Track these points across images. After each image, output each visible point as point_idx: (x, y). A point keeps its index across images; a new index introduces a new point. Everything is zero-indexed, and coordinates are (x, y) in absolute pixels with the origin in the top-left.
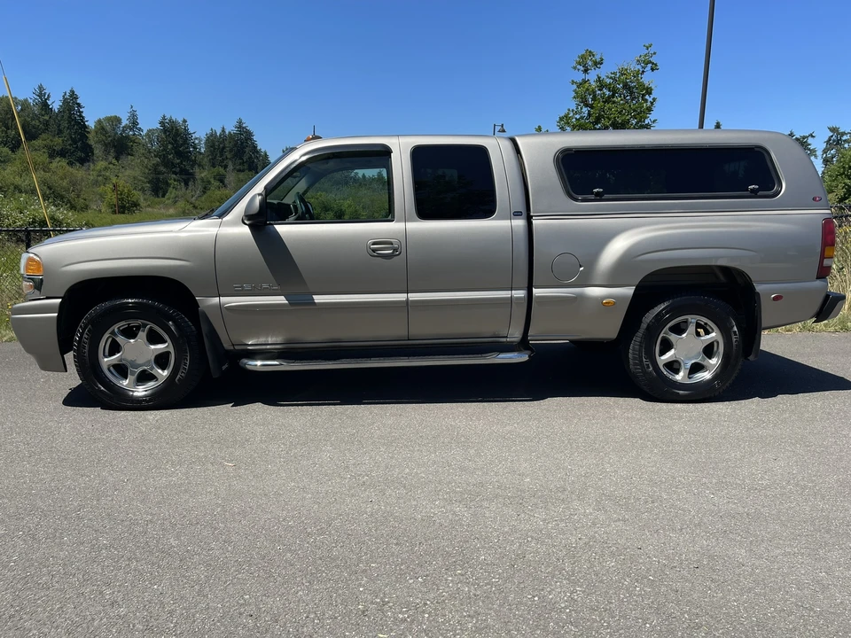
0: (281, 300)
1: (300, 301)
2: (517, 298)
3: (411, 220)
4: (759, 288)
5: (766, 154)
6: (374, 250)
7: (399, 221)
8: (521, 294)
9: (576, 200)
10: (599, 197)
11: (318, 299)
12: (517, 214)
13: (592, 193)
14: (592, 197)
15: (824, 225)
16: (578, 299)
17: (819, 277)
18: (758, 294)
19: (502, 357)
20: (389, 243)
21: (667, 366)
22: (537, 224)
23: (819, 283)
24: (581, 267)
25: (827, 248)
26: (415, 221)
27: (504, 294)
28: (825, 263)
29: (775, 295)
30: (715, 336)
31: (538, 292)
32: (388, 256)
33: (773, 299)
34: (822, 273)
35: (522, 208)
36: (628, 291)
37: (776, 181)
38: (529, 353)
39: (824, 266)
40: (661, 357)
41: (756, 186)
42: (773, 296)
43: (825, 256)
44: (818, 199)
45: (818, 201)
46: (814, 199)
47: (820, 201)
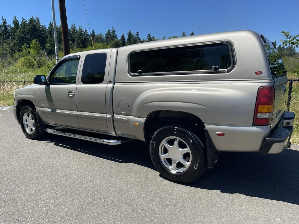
0: (50, 110)
1: (54, 110)
2: (108, 118)
3: (80, 84)
4: (208, 127)
5: (229, 45)
6: (69, 95)
7: (77, 84)
8: (109, 116)
9: (131, 76)
10: (140, 74)
11: (58, 111)
12: (110, 82)
13: (137, 72)
14: (137, 74)
15: (260, 90)
16: (128, 121)
17: (254, 125)
18: (207, 131)
19: (105, 141)
20: (71, 92)
21: (165, 160)
22: (116, 86)
23: (255, 129)
24: (129, 106)
25: (260, 106)
26: (81, 84)
27: (104, 115)
28: (259, 116)
29: (218, 133)
30: (187, 150)
31: (115, 116)
32: (71, 97)
33: (218, 135)
34: (257, 122)
35: (112, 79)
36: (143, 120)
37: (232, 62)
38: (121, 141)
39: (258, 117)
40: (162, 155)
41: (217, 66)
42: (217, 133)
43: (259, 112)
44: (259, 73)
45: (259, 74)
46: (256, 73)
47: (261, 74)
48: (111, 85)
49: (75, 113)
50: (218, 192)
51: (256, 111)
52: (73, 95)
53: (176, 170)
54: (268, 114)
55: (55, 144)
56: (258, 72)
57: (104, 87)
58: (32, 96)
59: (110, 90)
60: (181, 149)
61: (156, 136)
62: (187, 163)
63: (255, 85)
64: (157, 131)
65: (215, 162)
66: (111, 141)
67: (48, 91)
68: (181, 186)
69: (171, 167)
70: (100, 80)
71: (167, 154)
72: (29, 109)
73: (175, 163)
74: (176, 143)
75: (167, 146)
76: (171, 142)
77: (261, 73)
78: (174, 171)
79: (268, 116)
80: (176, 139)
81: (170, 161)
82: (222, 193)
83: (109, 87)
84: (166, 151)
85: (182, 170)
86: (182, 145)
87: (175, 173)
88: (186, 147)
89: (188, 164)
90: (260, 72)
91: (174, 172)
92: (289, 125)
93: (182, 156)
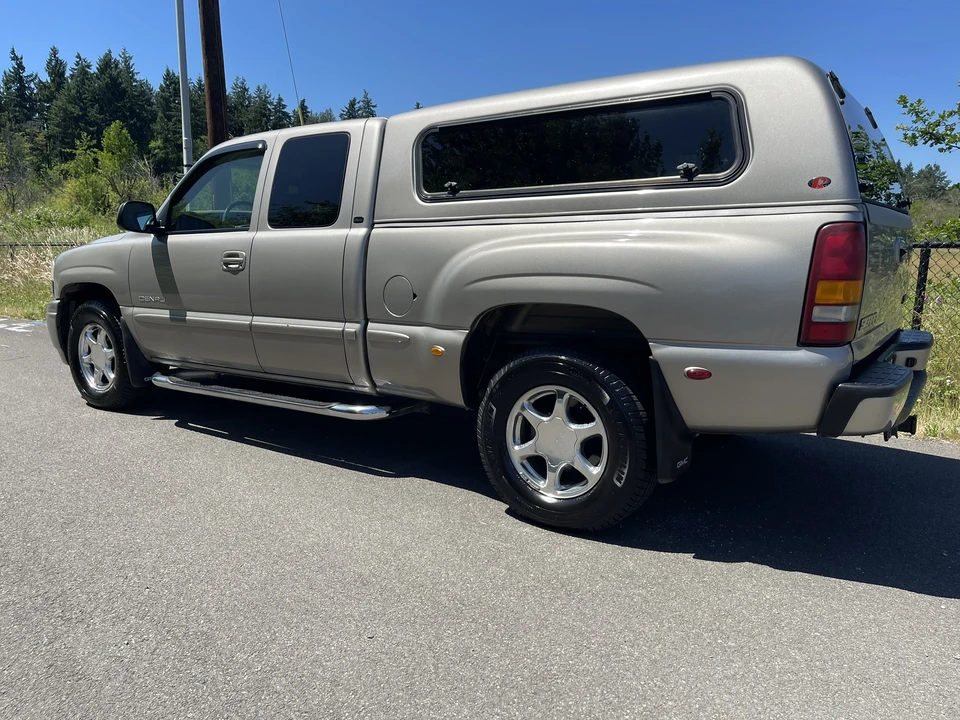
0: (165, 314)
1: (178, 317)
2: (350, 333)
3: (264, 229)
4: (659, 351)
5: (731, 101)
6: (226, 264)
7: (253, 230)
8: (352, 327)
9: (425, 200)
10: (454, 194)
11: (191, 316)
12: (359, 220)
13: (445, 189)
14: (444, 194)
15: (822, 235)
16: (410, 343)
17: (803, 342)
18: (656, 363)
19: (338, 409)
20: (237, 255)
21: (525, 462)
22: (377, 235)
23: (803, 355)
24: (415, 296)
25: (822, 286)
26: (267, 230)
27: (336, 326)
28: (819, 314)
29: (692, 369)
30: (596, 427)
31: (373, 328)
32: (235, 272)
33: (690, 375)
34: (811, 335)
35: (364, 213)
36: (458, 337)
37: (739, 152)
38: (388, 408)
39: (814, 320)
40: (517, 448)
41: (691, 165)
42: (687, 369)
43: (816, 301)
44: (821, 182)
45: (820, 187)
46: (812, 184)
47: (827, 187)
48: (361, 231)
49: (245, 320)
50: (689, 557)
51: (809, 301)
52: (240, 263)
53: (559, 492)
54: (845, 308)
55: (176, 424)
56: (817, 180)
57: (338, 237)
58: (109, 271)
59: (357, 244)
60: (574, 427)
61: (497, 386)
62: (592, 468)
63: (807, 220)
64: (502, 372)
65: (680, 464)
66: (358, 408)
67: (160, 254)
68: (574, 539)
69: (542, 484)
70: (327, 216)
71: (530, 443)
72: (98, 314)
73: (554, 470)
74: (560, 407)
75: (533, 416)
76: (545, 406)
77: (827, 182)
78: (549, 493)
79: (846, 314)
80: (561, 394)
81: (539, 464)
82: (698, 561)
83: (355, 237)
84: (528, 433)
85: (576, 491)
86: (577, 414)
87: (555, 501)
88: (591, 419)
89: (594, 472)
90: (824, 179)
91: (549, 498)
92: (912, 366)
93: (578, 446)
